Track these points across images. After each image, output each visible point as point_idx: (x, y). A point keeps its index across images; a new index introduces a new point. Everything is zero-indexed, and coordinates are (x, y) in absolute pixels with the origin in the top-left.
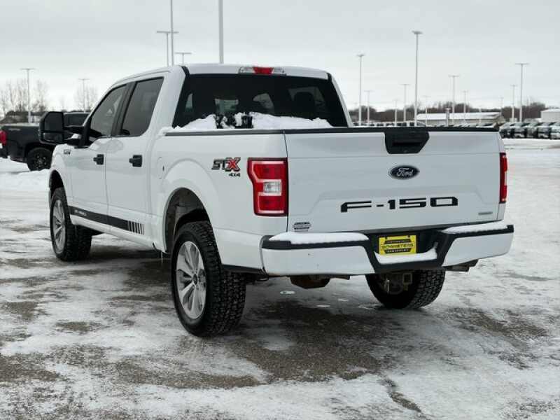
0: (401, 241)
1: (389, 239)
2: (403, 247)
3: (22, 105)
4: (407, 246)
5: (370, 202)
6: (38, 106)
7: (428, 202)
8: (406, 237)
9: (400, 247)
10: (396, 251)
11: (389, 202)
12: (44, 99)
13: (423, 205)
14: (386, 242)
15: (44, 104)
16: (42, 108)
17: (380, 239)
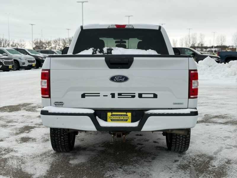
0: (121, 115)
1: (113, 113)
2: (123, 118)
3: (194, 44)
4: (125, 118)
5: (99, 94)
6: (200, 44)
7: (137, 95)
8: (125, 113)
9: (121, 118)
10: (118, 120)
11: (111, 94)
12: (203, 41)
13: (133, 97)
14: (112, 115)
15: (203, 43)
16: (202, 45)
17: (108, 113)
